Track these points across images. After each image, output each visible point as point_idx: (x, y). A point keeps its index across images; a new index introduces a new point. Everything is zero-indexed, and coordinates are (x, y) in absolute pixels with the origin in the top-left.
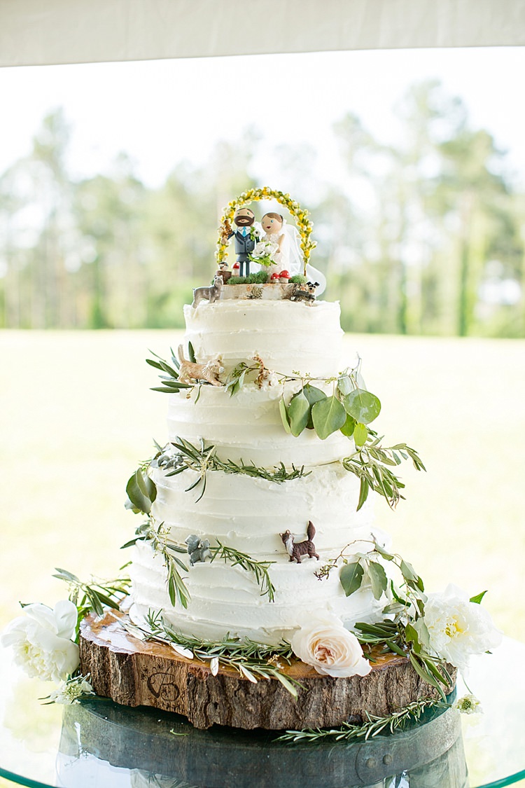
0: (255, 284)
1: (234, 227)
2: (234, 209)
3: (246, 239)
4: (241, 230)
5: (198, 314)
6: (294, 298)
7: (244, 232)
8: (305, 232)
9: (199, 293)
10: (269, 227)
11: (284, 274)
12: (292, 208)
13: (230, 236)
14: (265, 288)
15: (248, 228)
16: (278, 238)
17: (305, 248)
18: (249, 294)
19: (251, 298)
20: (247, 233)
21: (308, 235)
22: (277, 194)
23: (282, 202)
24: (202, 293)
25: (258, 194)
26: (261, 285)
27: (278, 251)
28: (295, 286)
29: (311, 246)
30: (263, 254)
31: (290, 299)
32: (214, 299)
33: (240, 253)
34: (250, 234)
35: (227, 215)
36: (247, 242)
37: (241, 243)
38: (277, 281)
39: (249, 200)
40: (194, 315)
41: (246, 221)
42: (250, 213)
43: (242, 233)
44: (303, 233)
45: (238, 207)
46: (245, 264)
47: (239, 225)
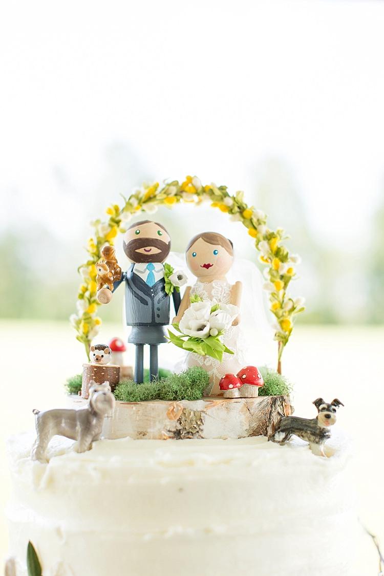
0: (185, 402)
1: (125, 264)
2: (118, 222)
3: (156, 293)
4: (142, 270)
5: (51, 481)
6: (283, 435)
7: (151, 276)
8: (282, 277)
9: (51, 424)
10: (207, 266)
11: (248, 377)
12: (253, 225)
13: (117, 283)
14: (209, 411)
15: (157, 266)
16: (227, 290)
17: (280, 312)
18: (173, 425)
19: (177, 434)
20: (158, 277)
21: (286, 285)
22: (218, 192)
23: (231, 211)
24: (58, 424)
25: (174, 190)
26: (199, 405)
27: (235, 323)
28: (274, 402)
29: (293, 309)
30: (206, 330)
31: (272, 438)
32: (89, 439)
33: (140, 325)
34: (163, 280)
35: (101, 235)
36: (156, 299)
37: (144, 302)
38: (236, 393)
39: (151, 204)
40: (43, 483)
41: (155, 251)
42: (162, 232)
43: (144, 277)
44: (278, 280)
45: (127, 220)
46: (147, 348)
47: (137, 258)
